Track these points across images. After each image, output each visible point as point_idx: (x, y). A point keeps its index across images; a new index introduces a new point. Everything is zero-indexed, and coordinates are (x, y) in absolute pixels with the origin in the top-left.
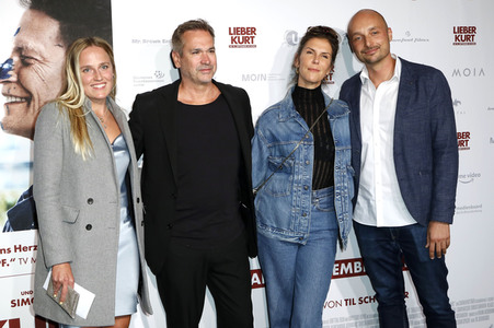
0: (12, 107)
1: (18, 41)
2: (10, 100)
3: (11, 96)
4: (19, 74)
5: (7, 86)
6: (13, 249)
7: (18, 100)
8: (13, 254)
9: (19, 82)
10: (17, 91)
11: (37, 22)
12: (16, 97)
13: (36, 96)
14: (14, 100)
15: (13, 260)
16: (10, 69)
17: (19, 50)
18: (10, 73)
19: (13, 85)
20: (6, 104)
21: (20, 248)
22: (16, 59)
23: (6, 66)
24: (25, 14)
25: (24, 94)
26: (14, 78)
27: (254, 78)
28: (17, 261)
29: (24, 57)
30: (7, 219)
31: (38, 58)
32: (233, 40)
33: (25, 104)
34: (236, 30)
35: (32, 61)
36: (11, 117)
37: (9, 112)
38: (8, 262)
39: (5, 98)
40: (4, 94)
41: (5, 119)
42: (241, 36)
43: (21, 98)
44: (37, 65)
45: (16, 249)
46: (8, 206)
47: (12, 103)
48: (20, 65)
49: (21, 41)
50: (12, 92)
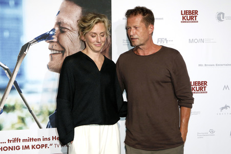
0: (54, 56)
1: (59, 19)
2: (53, 52)
3: (54, 50)
4: (58, 38)
5: (52, 44)
6: (51, 139)
7: (57, 52)
8: (51, 142)
9: (58, 42)
10: (57, 47)
11: (69, 8)
12: (56, 50)
13: (67, 50)
14: (55, 52)
15: (51, 145)
16: (53, 35)
17: (59, 24)
18: (53, 37)
19: (55, 44)
20: (51, 54)
21: (55, 138)
22: (57, 29)
23: (51, 33)
24: (63, 3)
25: (61, 49)
26: (55, 40)
27: (196, 41)
28: (54, 145)
29: (62, 28)
30: (49, 120)
31: (69, 28)
32: (183, 18)
33: (61, 55)
34: (186, 12)
35: (66, 30)
36: (53, 62)
37: (52, 59)
38: (48, 146)
39: (50, 51)
40: (50, 49)
41: (50, 63)
42: (188, 16)
43: (59, 51)
44: (68, 33)
45: (53, 138)
46: (50, 113)
47: (54, 54)
48: (59, 32)
49: (60, 19)
50: (54, 48)
